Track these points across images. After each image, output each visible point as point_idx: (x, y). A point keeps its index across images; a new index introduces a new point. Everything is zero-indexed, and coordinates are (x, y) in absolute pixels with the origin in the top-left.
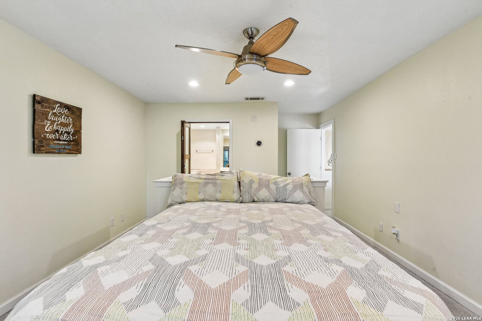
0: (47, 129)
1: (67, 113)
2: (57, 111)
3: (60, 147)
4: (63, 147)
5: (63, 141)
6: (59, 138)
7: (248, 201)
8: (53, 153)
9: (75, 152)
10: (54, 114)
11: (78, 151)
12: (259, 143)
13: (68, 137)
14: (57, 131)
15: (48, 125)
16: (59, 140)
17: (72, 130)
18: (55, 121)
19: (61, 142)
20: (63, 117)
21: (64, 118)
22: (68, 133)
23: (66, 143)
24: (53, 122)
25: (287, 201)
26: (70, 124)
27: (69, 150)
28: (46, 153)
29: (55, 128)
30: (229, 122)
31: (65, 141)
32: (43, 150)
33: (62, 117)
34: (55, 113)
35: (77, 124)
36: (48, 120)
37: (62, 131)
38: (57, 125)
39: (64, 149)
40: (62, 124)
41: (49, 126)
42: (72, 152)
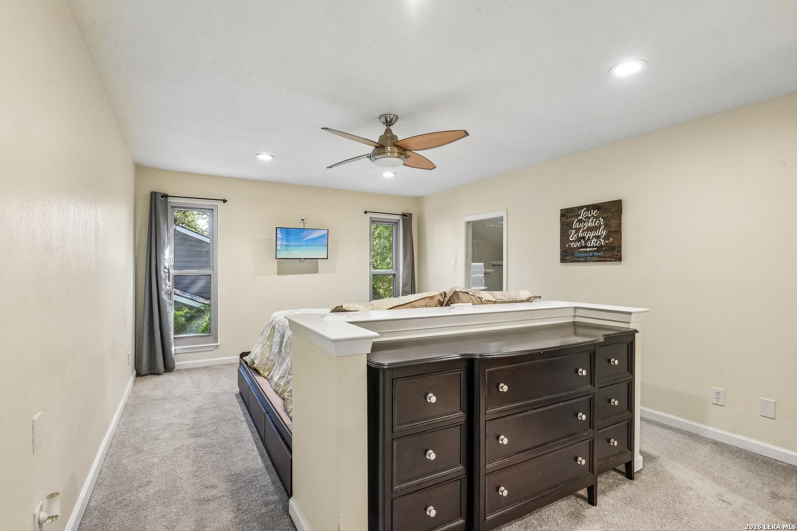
0: (572, 238)
1: (595, 214)
2: (583, 217)
3: (587, 255)
4: (591, 254)
5: (591, 247)
6: (586, 245)
8: (578, 261)
9: (608, 259)
10: (580, 221)
11: (614, 258)
13: (597, 242)
14: (583, 238)
15: (573, 233)
16: (586, 247)
17: (604, 233)
18: (580, 228)
19: (588, 250)
20: (590, 220)
21: (592, 222)
22: (598, 237)
23: (595, 249)
24: (577, 230)
26: (600, 225)
27: (600, 257)
28: (571, 262)
29: (581, 235)
31: (593, 247)
32: (568, 259)
33: (588, 222)
34: (581, 219)
35: (613, 223)
36: (573, 229)
37: (589, 237)
38: (582, 232)
39: (591, 256)
40: (590, 229)
41: (574, 235)
42: (604, 259)
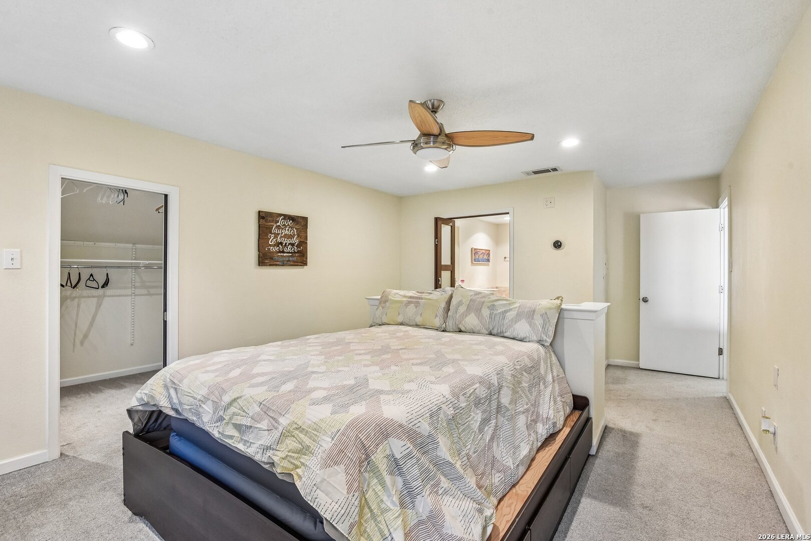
0: (271, 242)
1: (291, 224)
2: (280, 223)
3: (284, 259)
4: (287, 259)
5: (287, 253)
6: (283, 250)
7: (451, 330)
8: (276, 265)
9: (300, 264)
10: (278, 227)
11: (304, 263)
12: (557, 245)
13: (292, 248)
14: (281, 243)
15: (272, 238)
16: (283, 252)
17: (297, 242)
18: (278, 234)
19: (285, 254)
20: (287, 229)
21: (288, 230)
22: (293, 245)
23: (291, 254)
24: (276, 235)
25: (506, 335)
26: (294, 235)
27: (294, 262)
28: (270, 265)
29: (279, 240)
30: (508, 213)
31: (289, 253)
32: (267, 263)
33: (285, 229)
34: (279, 226)
35: (303, 234)
36: (272, 234)
37: (286, 243)
38: (281, 237)
39: (288, 261)
40: (286, 236)
41: (273, 239)
42: (297, 264)
